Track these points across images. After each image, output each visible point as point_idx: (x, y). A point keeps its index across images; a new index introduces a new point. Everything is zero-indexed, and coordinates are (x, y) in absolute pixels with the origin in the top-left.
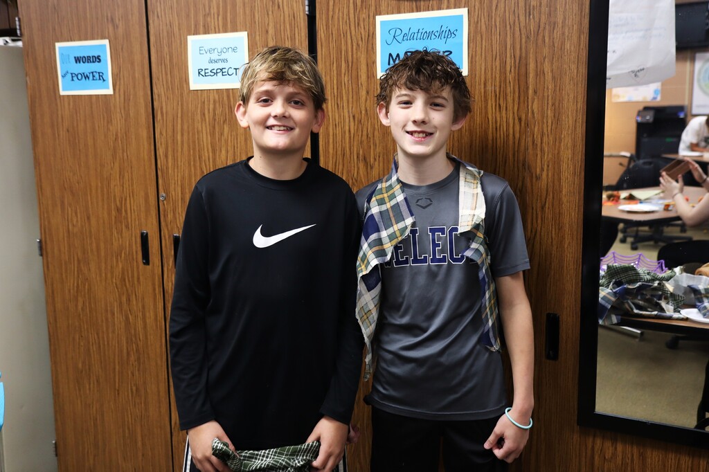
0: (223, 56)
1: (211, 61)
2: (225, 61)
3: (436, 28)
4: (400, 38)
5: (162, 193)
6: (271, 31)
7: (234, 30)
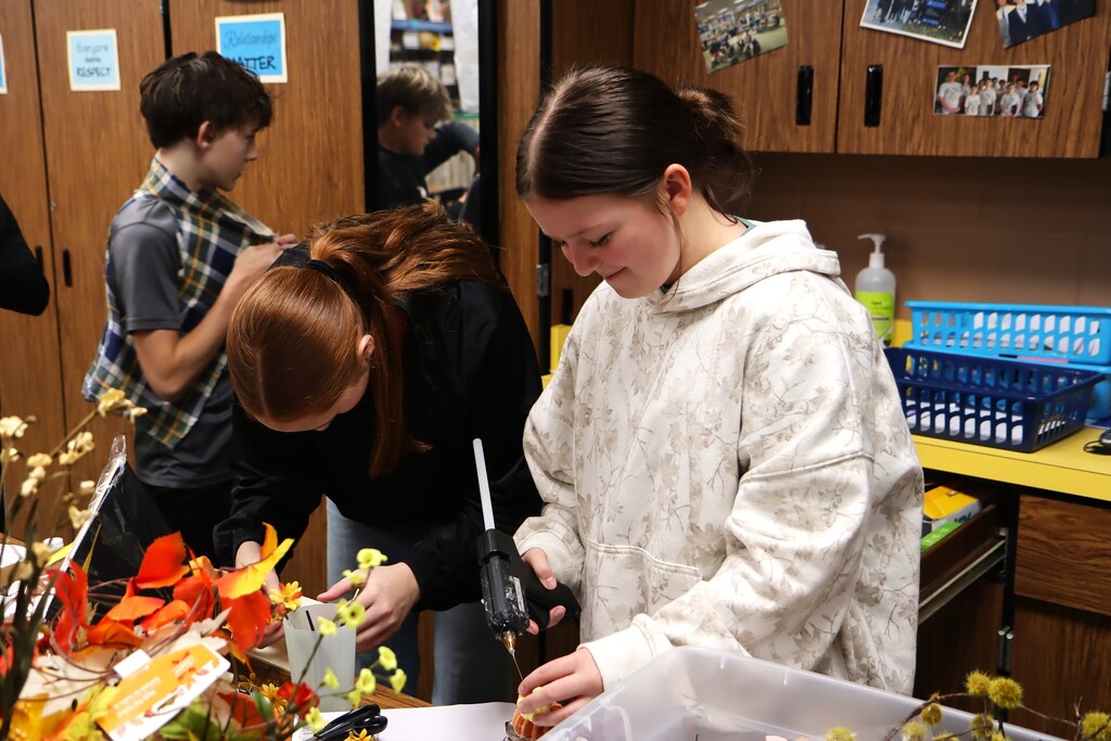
0: (98, 55)
1: (88, 60)
2: (98, 60)
3: (261, 33)
4: (234, 42)
5: (53, 204)
6: (135, 29)
7: (105, 27)
